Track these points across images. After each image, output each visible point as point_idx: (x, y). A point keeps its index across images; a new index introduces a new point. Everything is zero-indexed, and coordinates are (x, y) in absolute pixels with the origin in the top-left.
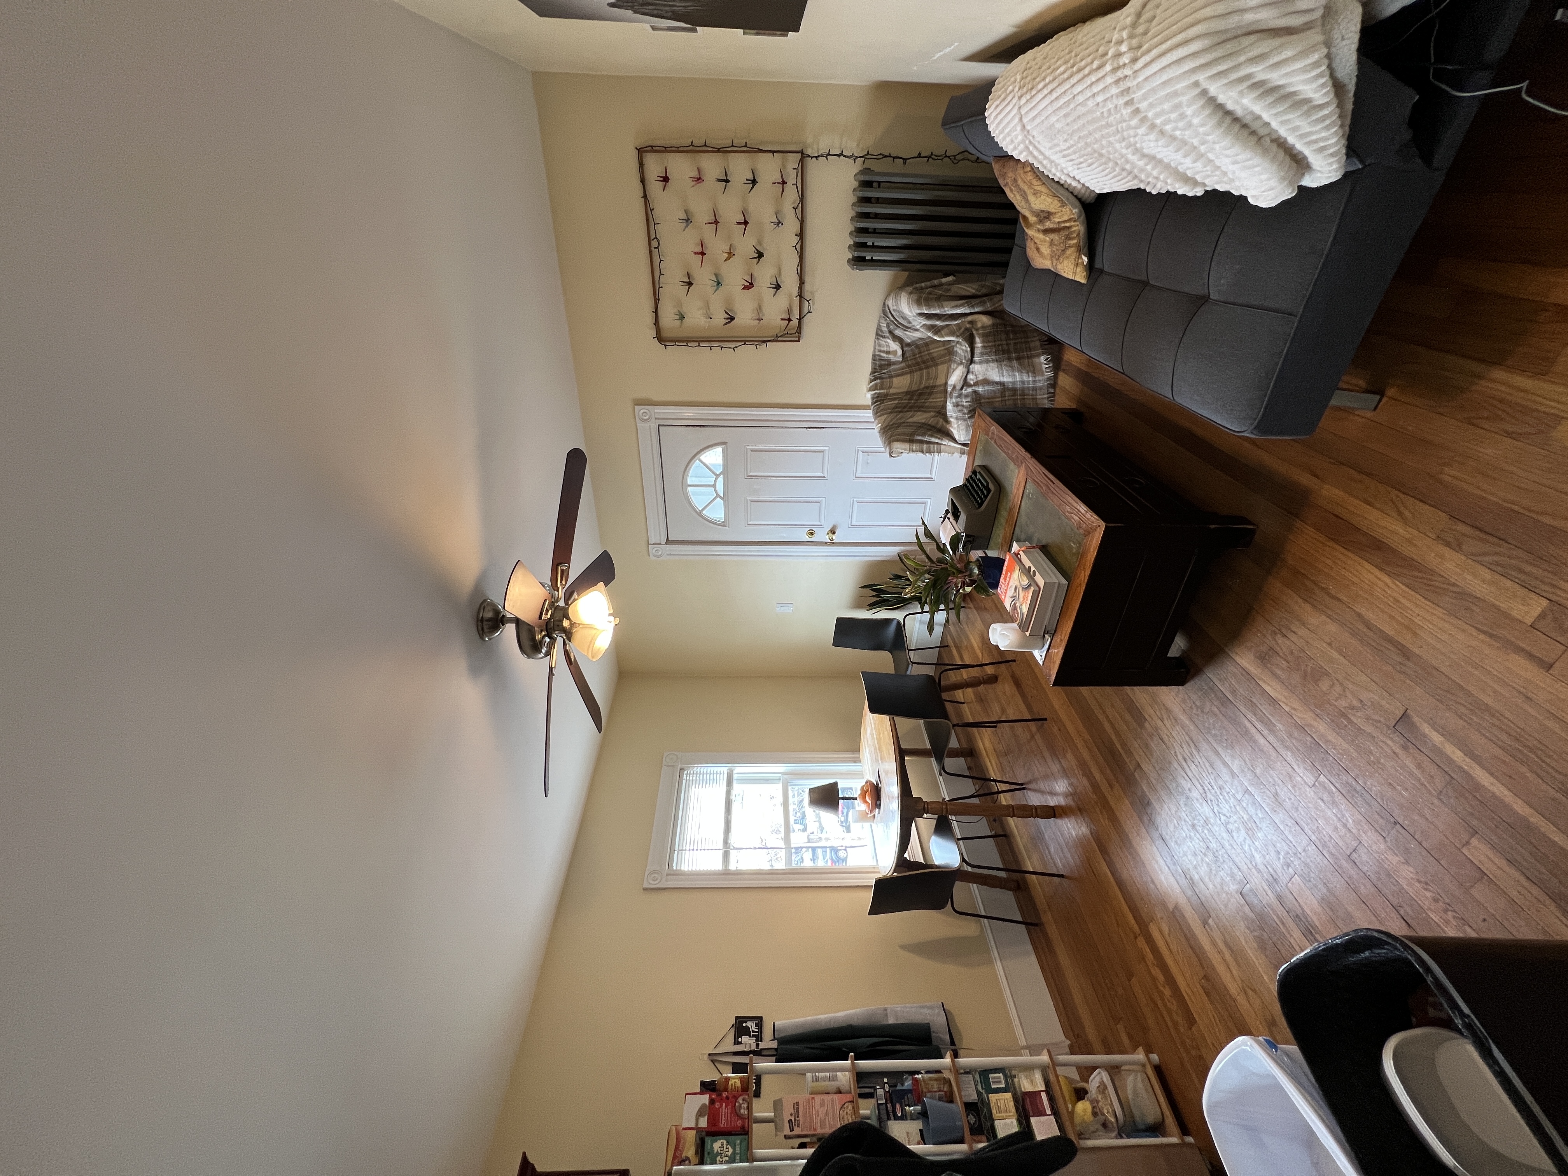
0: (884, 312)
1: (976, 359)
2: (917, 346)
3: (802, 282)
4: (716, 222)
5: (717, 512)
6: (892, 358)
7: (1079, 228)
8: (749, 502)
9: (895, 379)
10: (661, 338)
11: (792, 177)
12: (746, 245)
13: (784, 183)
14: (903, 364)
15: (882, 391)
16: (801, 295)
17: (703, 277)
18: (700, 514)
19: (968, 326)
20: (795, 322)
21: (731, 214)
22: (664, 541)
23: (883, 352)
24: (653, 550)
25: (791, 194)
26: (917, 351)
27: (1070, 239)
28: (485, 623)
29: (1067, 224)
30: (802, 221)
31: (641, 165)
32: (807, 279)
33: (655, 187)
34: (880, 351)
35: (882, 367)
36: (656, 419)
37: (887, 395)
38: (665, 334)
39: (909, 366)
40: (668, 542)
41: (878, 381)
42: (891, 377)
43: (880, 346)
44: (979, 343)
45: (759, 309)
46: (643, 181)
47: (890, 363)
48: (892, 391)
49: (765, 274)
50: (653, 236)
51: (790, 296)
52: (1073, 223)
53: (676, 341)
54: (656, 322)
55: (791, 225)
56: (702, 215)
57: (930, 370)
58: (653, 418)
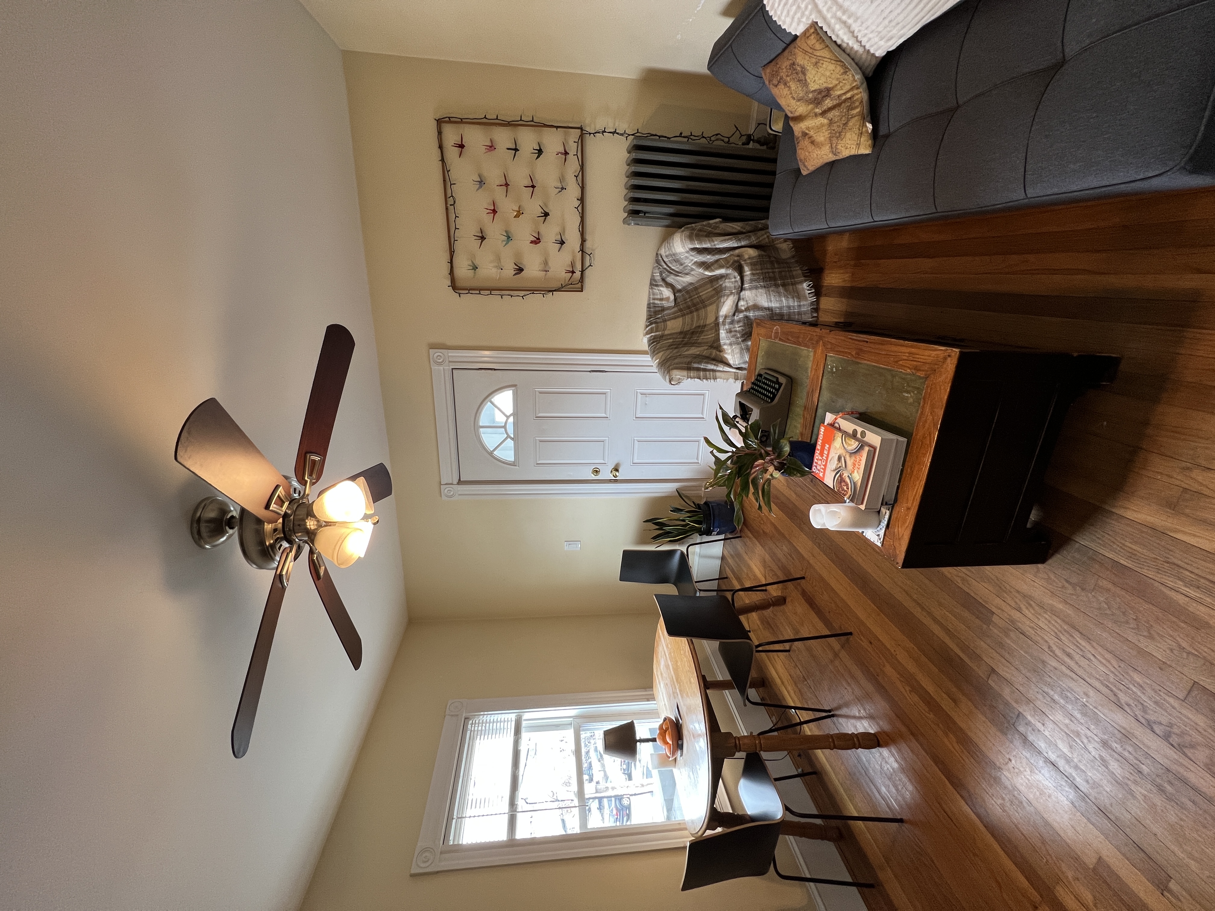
0: (657, 262)
1: (746, 286)
2: (688, 292)
3: (583, 241)
4: (507, 185)
5: (507, 453)
6: (665, 304)
7: (862, 95)
8: (538, 442)
9: (668, 323)
10: (454, 286)
11: (573, 148)
12: (533, 208)
13: (566, 153)
14: (676, 309)
15: (657, 333)
16: (582, 250)
17: (495, 231)
18: (491, 454)
19: (736, 258)
20: (578, 274)
21: (519, 177)
22: (456, 481)
23: (657, 299)
24: (445, 490)
25: (573, 164)
26: (687, 296)
27: (853, 109)
28: (203, 525)
29: (849, 95)
30: (583, 188)
31: (440, 133)
32: (588, 237)
33: (452, 153)
34: (654, 299)
35: (656, 313)
36: (450, 362)
37: (662, 336)
38: (459, 284)
39: (681, 310)
40: (460, 482)
41: (654, 325)
42: (665, 321)
43: (654, 294)
44: (747, 271)
45: (546, 263)
46: (441, 147)
47: (663, 309)
48: (666, 332)
49: (550, 233)
50: (449, 195)
51: (573, 252)
52: (856, 92)
53: (470, 290)
54: (452, 272)
55: (574, 191)
56: (494, 177)
57: (700, 311)
58: (447, 362)
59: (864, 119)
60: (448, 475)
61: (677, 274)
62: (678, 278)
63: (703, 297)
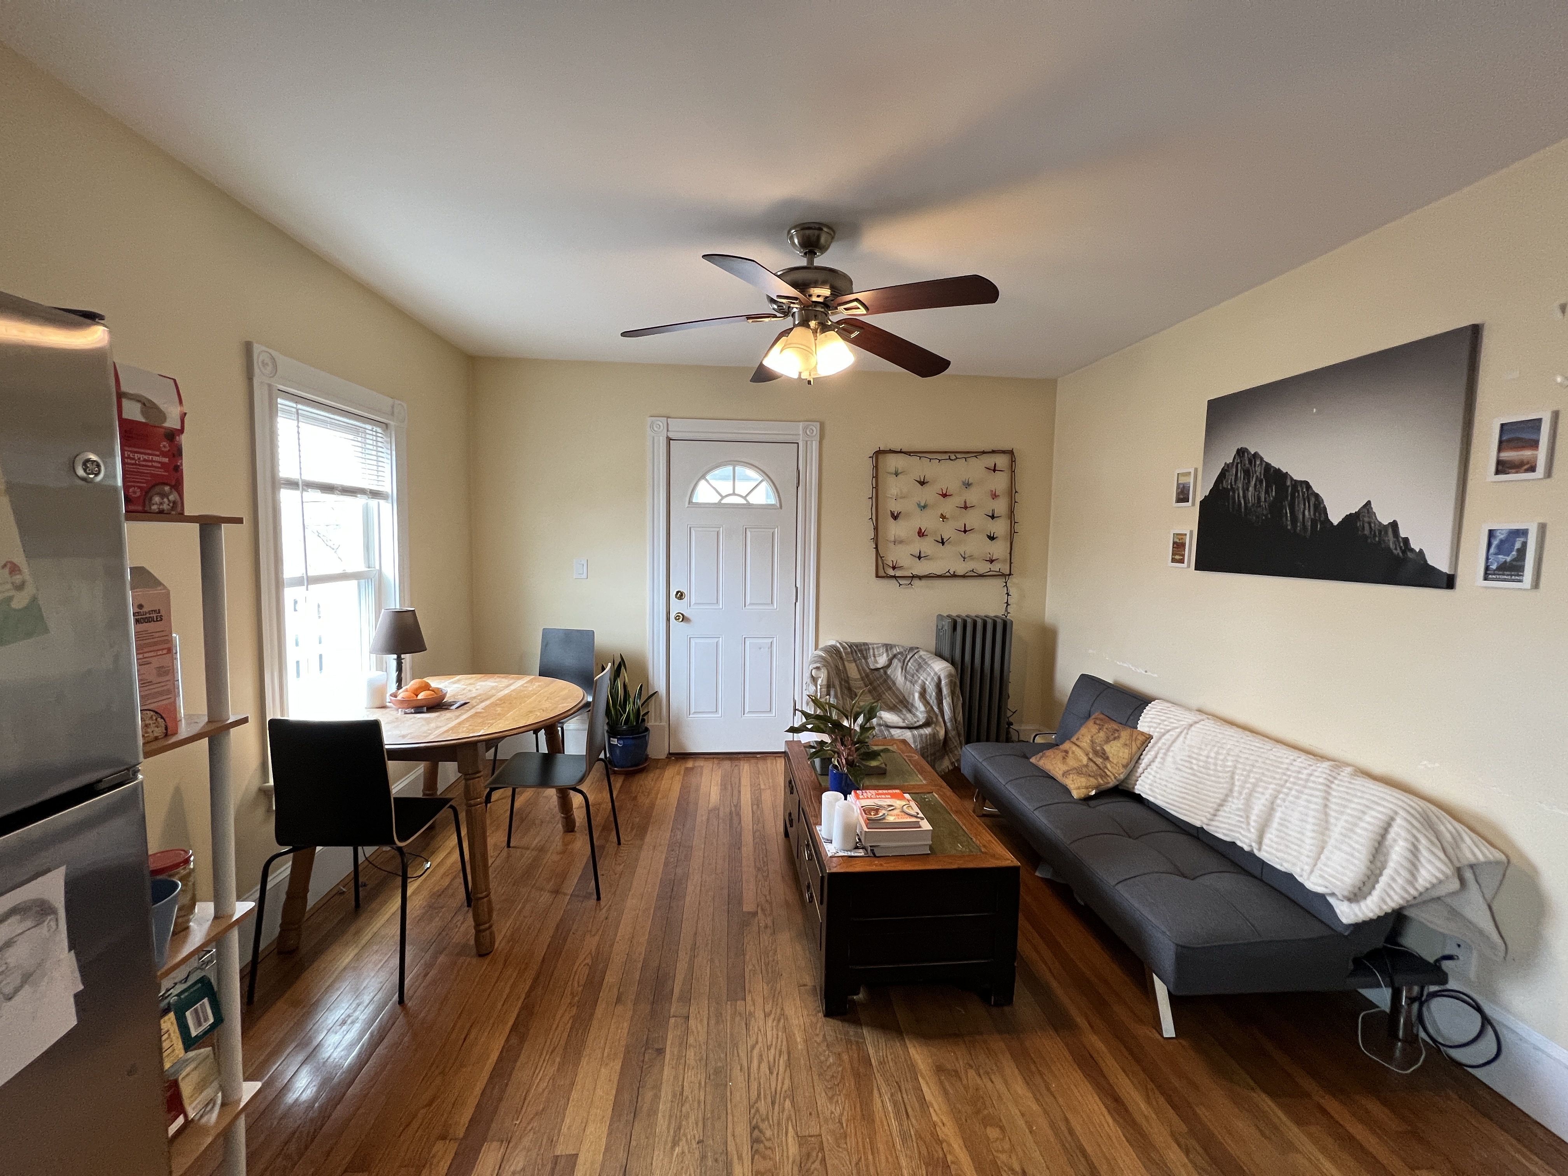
0: (911, 649)
2: (885, 681)
3: (920, 578)
4: (966, 508)
6: (871, 660)
8: (718, 529)
9: (854, 664)
10: (879, 453)
11: (996, 567)
12: (947, 530)
13: (992, 561)
14: (868, 671)
15: (844, 654)
16: (913, 577)
17: (928, 494)
18: (703, 477)
19: (935, 719)
20: (891, 572)
21: (973, 519)
22: (671, 435)
23: (874, 652)
24: (661, 422)
25: (983, 568)
26: (881, 681)
27: (1102, 778)
29: (1108, 773)
30: (964, 577)
31: (1004, 452)
32: (923, 582)
33: (990, 460)
34: (873, 649)
35: (861, 651)
36: (807, 441)
37: (841, 658)
38: (880, 457)
39: (867, 676)
40: (669, 440)
41: (849, 650)
42: (855, 661)
43: (878, 648)
45: (901, 542)
46: (993, 452)
47: (866, 658)
48: (846, 663)
49: (927, 546)
50: (958, 456)
51: (910, 568)
53: (876, 467)
54: (891, 451)
55: (961, 568)
56: (972, 496)
57: (869, 695)
58: (807, 439)
59: (1096, 788)
60: (678, 428)
61: (904, 668)
62: (900, 670)
63: (884, 697)
